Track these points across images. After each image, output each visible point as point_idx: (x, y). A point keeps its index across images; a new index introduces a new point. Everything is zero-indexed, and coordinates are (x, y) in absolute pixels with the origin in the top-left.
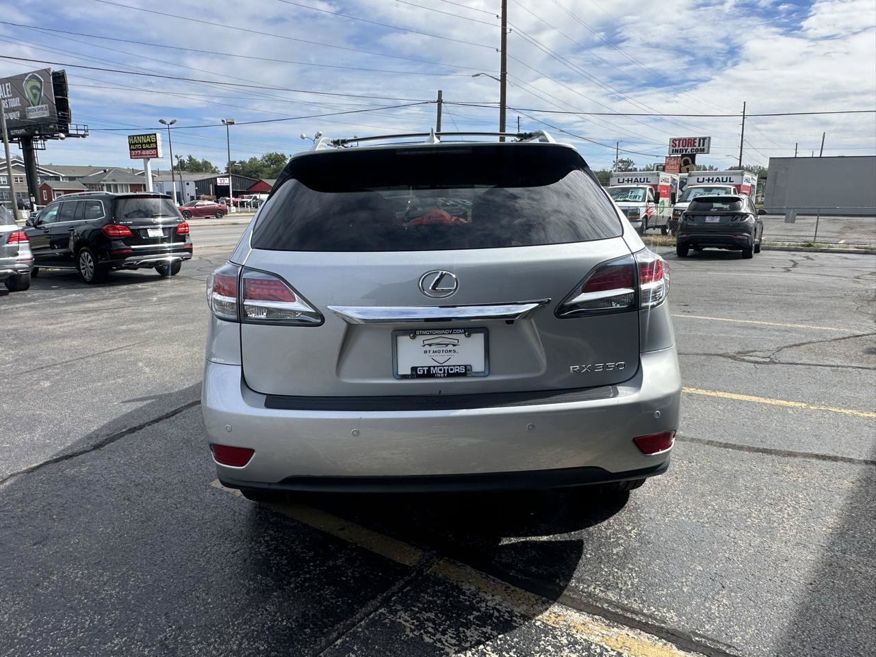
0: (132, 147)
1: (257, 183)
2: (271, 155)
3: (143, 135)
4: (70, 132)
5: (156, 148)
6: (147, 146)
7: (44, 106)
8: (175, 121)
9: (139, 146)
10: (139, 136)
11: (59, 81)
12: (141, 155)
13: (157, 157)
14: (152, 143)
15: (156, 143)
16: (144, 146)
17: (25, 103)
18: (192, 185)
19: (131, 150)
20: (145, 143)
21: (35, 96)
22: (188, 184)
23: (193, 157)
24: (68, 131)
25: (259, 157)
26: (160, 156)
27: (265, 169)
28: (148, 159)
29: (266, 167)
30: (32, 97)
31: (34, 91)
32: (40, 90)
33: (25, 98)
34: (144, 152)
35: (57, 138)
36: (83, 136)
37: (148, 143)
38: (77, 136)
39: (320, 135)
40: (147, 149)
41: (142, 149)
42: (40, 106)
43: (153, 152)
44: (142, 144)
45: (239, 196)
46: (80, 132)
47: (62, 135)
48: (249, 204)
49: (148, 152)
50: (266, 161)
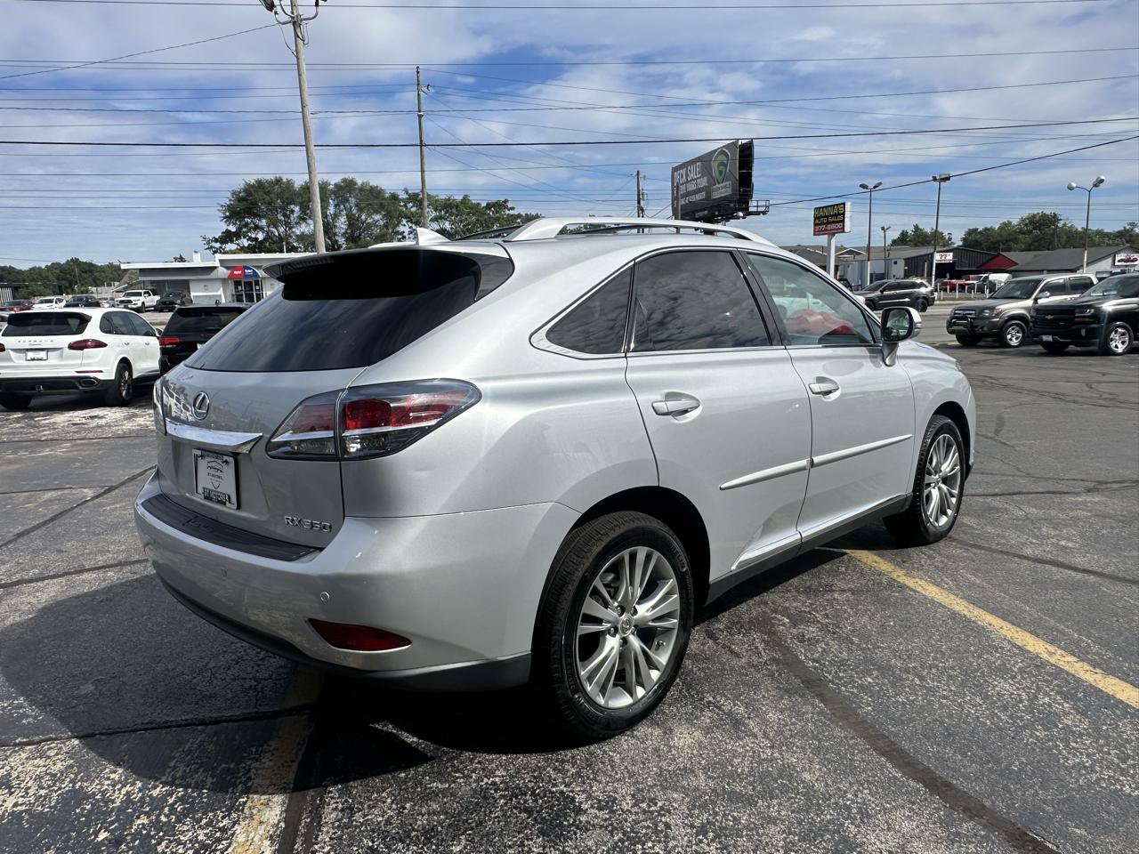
0: (817, 222)
1: (995, 257)
2: (1034, 216)
3: (831, 206)
4: (751, 209)
5: (843, 221)
6: (833, 219)
7: (728, 183)
8: (881, 184)
9: (825, 220)
10: (826, 207)
11: (745, 154)
12: (826, 230)
13: (843, 231)
14: (839, 214)
15: (844, 214)
16: (830, 220)
17: (713, 181)
18: (901, 263)
19: (815, 225)
20: (831, 216)
21: (721, 172)
22: (896, 263)
23: (921, 227)
24: (748, 209)
25: (1015, 222)
26: (847, 229)
27: (1021, 236)
28: (834, 234)
29: (1024, 233)
30: (718, 173)
31: (721, 168)
32: (726, 166)
33: (712, 176)
34: (829, 227)
35: (738, 218)
36: (764, 213)
37: (836, 215)
38: (757, 213)
39: (1102, 181)
40: (834, 222)
41: (828, 223)
42: (724, 184)
43: (839, 225)
44: (827, 217)
45: (964, 276)
46: (760, 209)
47: (741, 214)
48: (971, 287)
49: (833, 226)
50: (1026, 225)
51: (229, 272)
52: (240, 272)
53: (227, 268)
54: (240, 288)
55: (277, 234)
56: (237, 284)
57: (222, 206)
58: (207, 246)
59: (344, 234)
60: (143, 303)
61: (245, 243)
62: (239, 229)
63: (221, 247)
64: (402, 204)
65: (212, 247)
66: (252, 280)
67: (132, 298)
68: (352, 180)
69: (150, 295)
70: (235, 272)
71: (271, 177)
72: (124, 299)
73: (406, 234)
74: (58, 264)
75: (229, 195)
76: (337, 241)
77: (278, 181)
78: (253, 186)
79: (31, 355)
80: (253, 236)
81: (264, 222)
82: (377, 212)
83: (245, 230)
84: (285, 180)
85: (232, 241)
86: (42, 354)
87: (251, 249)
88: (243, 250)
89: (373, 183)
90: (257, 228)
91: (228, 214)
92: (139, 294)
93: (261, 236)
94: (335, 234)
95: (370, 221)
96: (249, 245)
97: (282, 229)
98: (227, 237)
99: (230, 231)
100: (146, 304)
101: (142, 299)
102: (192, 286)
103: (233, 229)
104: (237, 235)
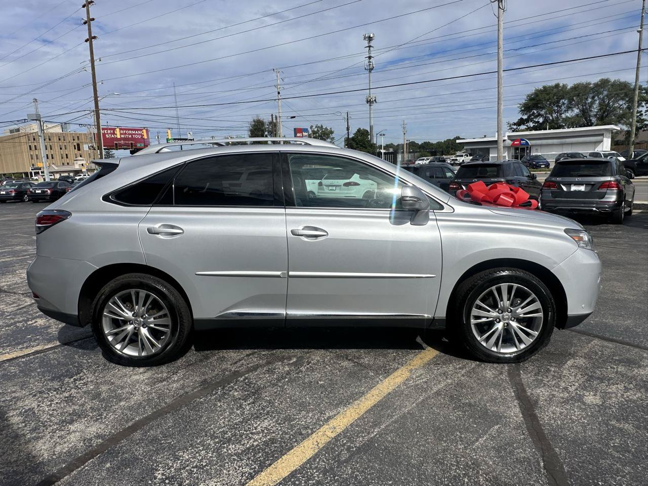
51: (512, 142)
52: (518, 143)
53: (511, 140)
54: (517, 152)
55: (551, 118)
56: (517, 149)
57: (520, 104)
58: (509, 128)
59: (595, 116)
60: (463, 160)
61: (531, 124)
62: (529, 117)
63: (517, 128)
64: (644, 91)
65: (512, 128)
66: (525, 147)
67: (458, 158)
68: (607, 80)
69: (467, 156)
70: (516, 143)
71: (553, 84)
72: (454, 158)
73: (643, 112)
74: (450, 140)
75: (525, 97)
76: (591, 120)
77: (557, 86)
78: (541, 90)
79: (330, 188)
80: (536, 120)
81: (543, 112)
82: (623, 99)
83: (532, 117)
84: (561, 85)
85: (524, 124)
86: (334, 188)
87: (535, 128)
88: (529, 129)
89: (622, 80)
90: (539, 115)
91: (523, 109)
92: (462, 156)
93: (541, 120)
94: (590, 116)
95: (616, 105)
96: (534, 126)
97: (554, 115)
98: (521, 122)
99: (523, 119)
100: (465, 161)
101: (463, 158)
102: (491, 151)
103: (525, 117)
104: (527, 120)
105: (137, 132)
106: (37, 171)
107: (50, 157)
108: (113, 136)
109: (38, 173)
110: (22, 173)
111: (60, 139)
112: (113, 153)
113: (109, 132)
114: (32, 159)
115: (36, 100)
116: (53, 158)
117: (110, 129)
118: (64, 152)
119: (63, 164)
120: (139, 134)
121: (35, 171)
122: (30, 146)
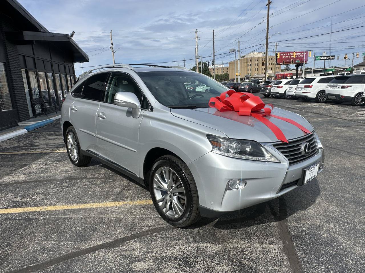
105: (301, 54)
106: (248, 77)
107: (256, 69)
108: (286, 57)
109: (248, 78)
110: (243, 78)
111: (255, 61)
112: (290, 66)
113: (285, 54)
114: (248, 71)
115: (239, 41)
116: (257, 70)
117: (285, 53)
118: (256, 67)
119: (262, 73)
120: (302, 55)
121: (247, 77)
122: (248, 64)
